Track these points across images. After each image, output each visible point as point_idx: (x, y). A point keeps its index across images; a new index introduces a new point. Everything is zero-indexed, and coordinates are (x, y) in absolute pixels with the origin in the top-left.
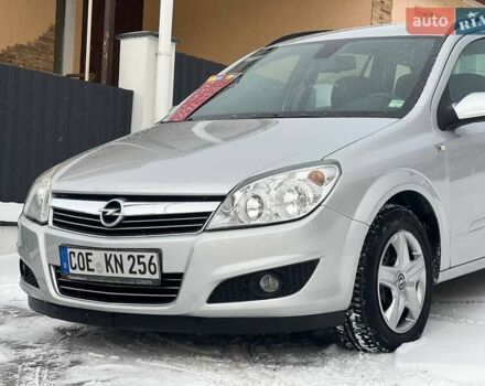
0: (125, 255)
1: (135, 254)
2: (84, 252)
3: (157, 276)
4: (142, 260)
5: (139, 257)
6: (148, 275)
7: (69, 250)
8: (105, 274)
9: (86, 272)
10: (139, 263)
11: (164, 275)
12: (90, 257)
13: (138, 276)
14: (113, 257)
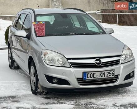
0: (106, 72)
1: (109, 72)
2: (93, 73)
3: (114, 76)
4: (110, 73)
5: (110, 72)
6: (112, 76)
7: (87, 73)
8: (99, 78)
9: (93, 78)
10: (110, 74)
11: (115, 76)
12: (94, 74)
13: (109, 77)
14: (102, 73)
